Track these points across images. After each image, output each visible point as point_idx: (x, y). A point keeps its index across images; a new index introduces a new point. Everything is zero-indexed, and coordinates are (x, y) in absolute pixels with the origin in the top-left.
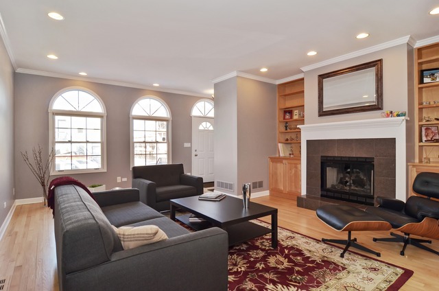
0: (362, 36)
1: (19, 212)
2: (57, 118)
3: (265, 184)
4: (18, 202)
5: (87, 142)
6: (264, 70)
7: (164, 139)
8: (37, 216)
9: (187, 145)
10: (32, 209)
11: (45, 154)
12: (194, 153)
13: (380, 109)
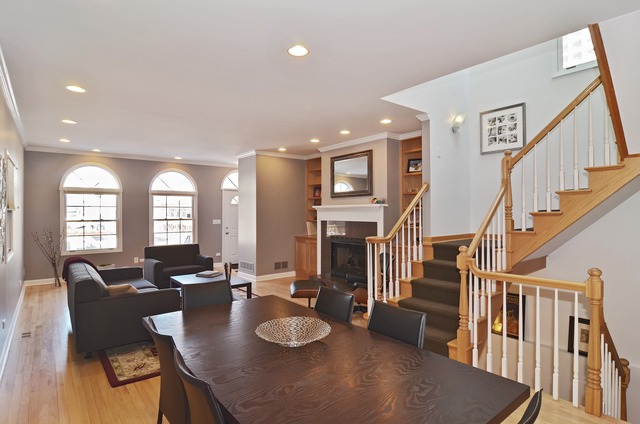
0: (345, 132)
1: (30, 292)
2: (68, 196)
3: (290, 265)
4: (28, 283)
5: (101, 220)
6: (282, 149)
7: (189, 216)
8: (48, 296)
9: (216, 222)
10: (42, 290)
11: (56, 233)
12: (224, 231)
13: (371, 194)
